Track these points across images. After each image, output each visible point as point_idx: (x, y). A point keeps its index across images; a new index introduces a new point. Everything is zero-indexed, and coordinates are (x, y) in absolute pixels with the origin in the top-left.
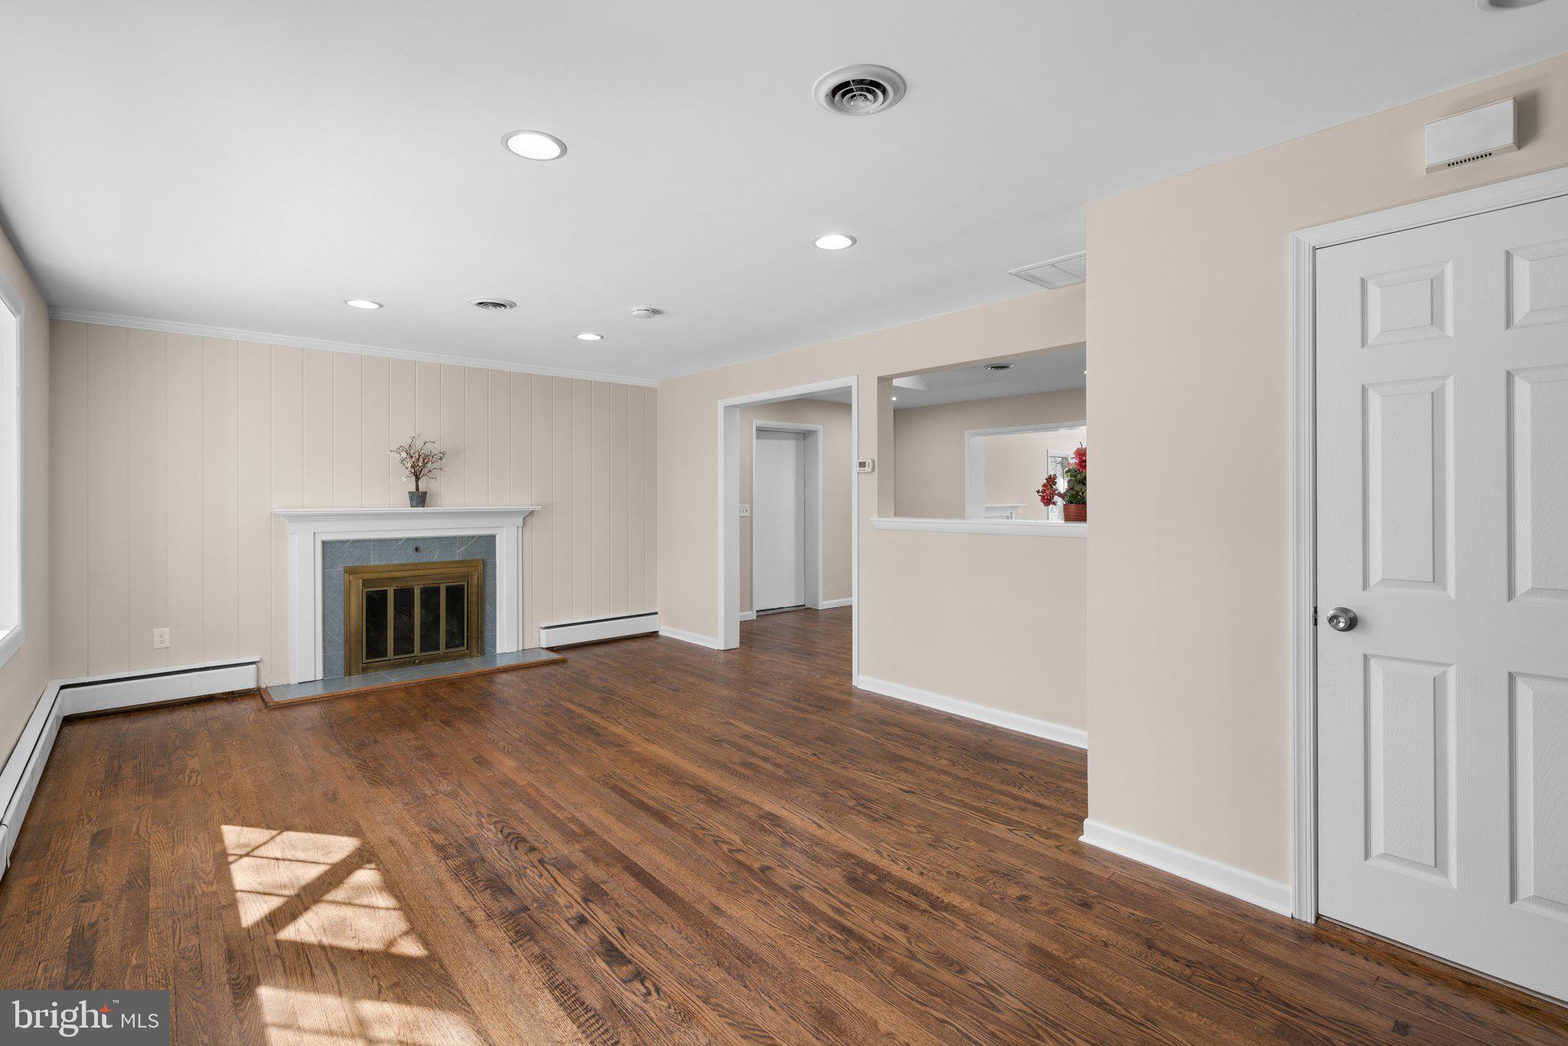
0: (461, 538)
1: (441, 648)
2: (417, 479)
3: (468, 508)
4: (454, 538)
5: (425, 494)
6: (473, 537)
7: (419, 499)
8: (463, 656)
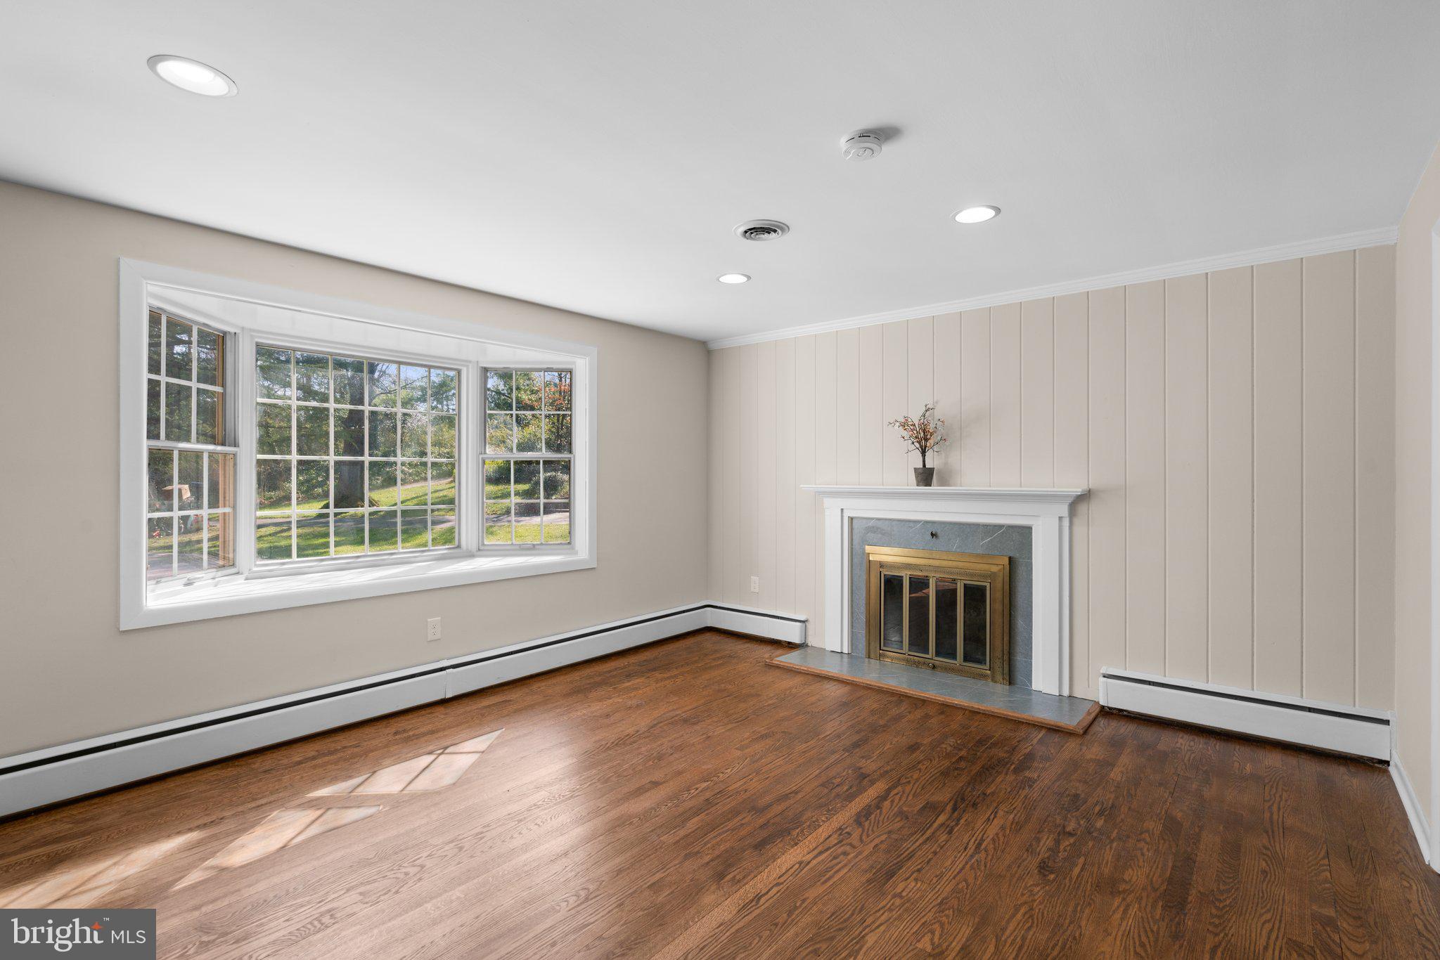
0: (986, 526)
1: (958, 657)
2: (924, 453)
3: (994, 489)
4: (977, 525)
5: (931, 471)
6: (1001, 526)
7: (925, 476)
8: (983, 677)
